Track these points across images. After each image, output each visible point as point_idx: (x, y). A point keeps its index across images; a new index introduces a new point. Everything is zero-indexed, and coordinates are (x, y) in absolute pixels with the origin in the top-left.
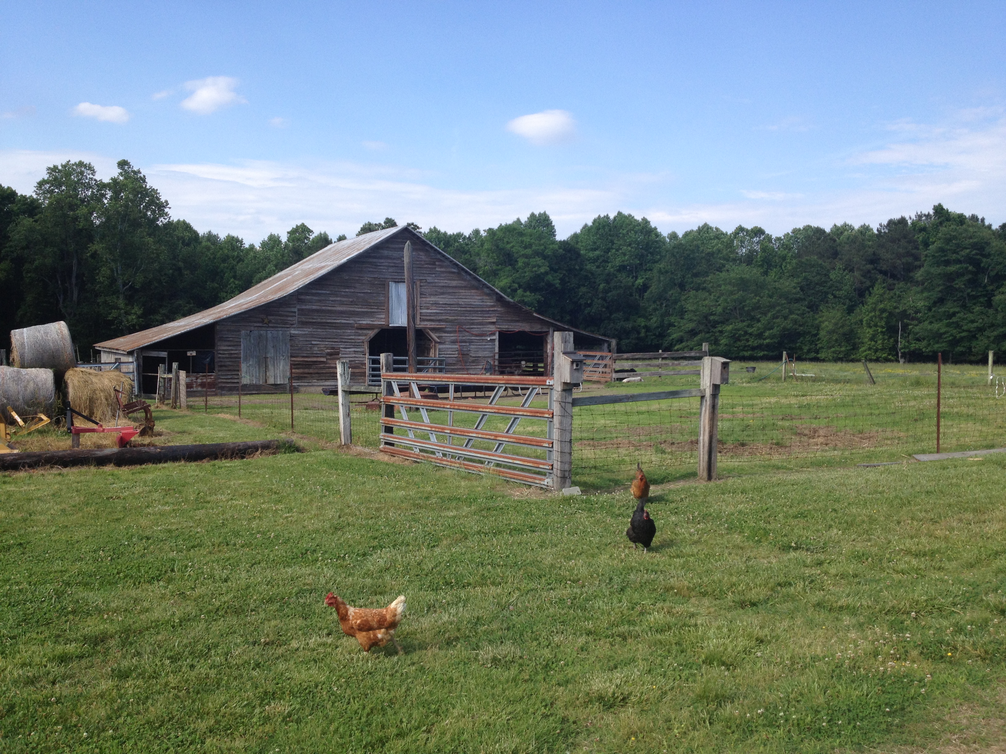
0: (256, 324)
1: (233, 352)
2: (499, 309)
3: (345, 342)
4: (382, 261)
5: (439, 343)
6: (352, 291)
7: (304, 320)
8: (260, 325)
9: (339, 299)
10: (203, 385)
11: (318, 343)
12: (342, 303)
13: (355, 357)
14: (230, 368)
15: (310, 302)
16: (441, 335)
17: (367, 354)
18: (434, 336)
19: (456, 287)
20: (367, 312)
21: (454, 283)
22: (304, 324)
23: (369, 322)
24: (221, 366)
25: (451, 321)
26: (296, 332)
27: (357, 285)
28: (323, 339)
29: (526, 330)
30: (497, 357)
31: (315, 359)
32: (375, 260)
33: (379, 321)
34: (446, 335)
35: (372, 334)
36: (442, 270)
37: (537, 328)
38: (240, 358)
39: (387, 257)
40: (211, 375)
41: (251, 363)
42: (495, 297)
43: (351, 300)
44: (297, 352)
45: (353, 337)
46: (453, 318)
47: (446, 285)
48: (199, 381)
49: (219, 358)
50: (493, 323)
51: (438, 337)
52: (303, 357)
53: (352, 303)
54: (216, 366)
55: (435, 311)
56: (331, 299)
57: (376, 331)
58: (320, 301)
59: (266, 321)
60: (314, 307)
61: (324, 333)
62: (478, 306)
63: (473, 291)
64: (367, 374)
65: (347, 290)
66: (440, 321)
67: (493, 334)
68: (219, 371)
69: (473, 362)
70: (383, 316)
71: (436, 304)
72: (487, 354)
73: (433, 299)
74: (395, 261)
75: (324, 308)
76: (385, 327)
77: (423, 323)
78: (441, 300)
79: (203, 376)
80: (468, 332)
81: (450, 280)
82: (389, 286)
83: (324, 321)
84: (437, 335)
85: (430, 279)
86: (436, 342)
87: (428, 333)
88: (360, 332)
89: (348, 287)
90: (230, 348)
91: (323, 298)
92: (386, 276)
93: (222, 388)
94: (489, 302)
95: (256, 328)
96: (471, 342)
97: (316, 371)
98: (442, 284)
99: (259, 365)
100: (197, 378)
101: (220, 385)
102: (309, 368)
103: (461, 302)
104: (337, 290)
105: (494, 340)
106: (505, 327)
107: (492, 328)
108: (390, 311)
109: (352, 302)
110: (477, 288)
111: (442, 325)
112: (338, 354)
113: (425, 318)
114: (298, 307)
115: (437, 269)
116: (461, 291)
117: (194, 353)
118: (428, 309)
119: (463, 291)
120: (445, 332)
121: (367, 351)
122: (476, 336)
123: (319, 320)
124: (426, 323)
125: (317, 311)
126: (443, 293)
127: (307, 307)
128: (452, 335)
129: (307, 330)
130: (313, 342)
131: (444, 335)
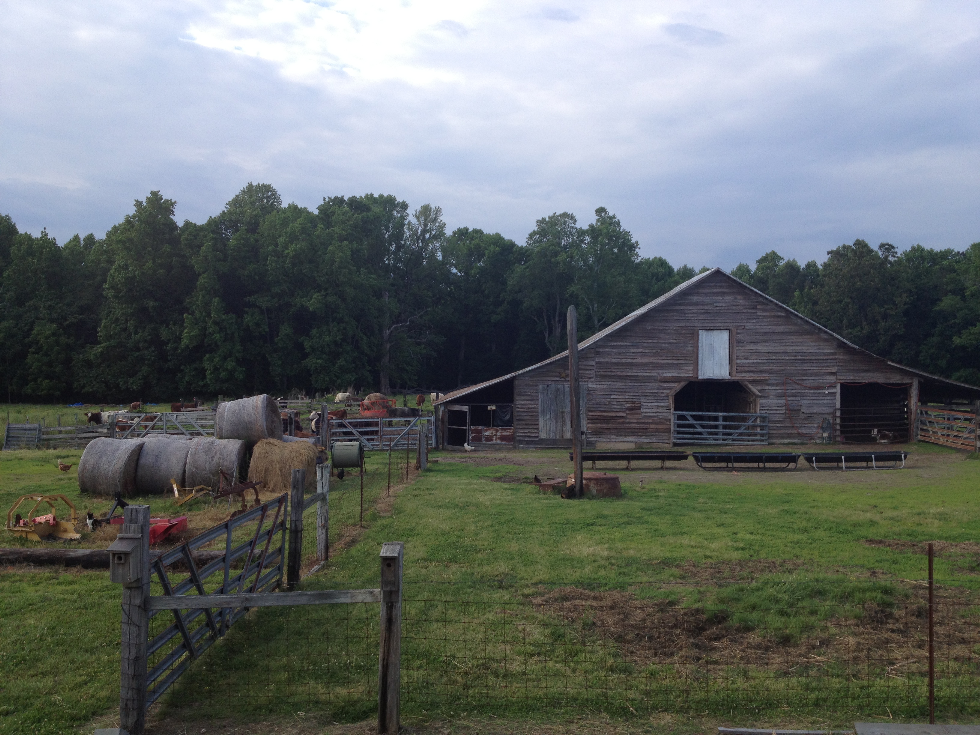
0: (553, 379)
1: (530, 406)
2: (841, 357)
3: (647, 396)
4: (691, 308)
5: (760, 397)
6: (656, 341)
7: (603, 373)
8: (558, 379)
9: (640, 350)
10: (502, 438)
11: (617, 397)
12: (644, 355)
13: (658, 412)
14: (529, 422)
15: (609, 354)
16: (763, 388)
17: (672, 409)
18: (754, 389)
19: (783, 333)
20: (672, 364)
21: (781, 329)
22: (603, 377)
23: (675, 375)
24: (520, 420)
25: (777, 372)
26: (595, 386)
27: (661, 335)
28: (623, 393)
29: (879, 381)
30: (838, 414)
31: (614, 414)
32: (682, 308)
33: (686, 373)
34: (770, 388)
35: (678, 387)
36: (765, 314)
37: (896, 379)
38: (538, 412)
39: (697, 304)
40: (510, 429)
41: (548, 417)
42: (835, 343)
43: (654, 351)
44: (595, 406)
45: (656, 391)
46: (780, 368)
47: (771, 331)
48: (499, 434)
49: (518, 412)
50: (834, 374)
51: (760, 391)
52: (601, 411)
53: (656, 355)
54: (514, 420)
55: (755, 361)
56: (632, 351)
57: (683, 384)
58: (620, 353)
59: (563, 375)
60: (614, 360)
61: (624, 387)
62: (811, 354)
63: (805, 337)
64: (672, 431)
65: (650, 341)
66: (761, 372)
67: (833, 386)
68: (517, 424)
69: (806, 419)
70: (691, 368)
71: (757, 353)
72: (824, 409)
73: (753, 347)
74: (706, 307)
75: (624, 360)
76: (693, 380)
77: (738, 375)
78: (763, 348)
79: (502, 429)
80: (798, 384)
81: (777, 325)
82: (698, 335)
83: (625, 374)
84: (759, 388)
85: (749, 325)
86: (758, 396)
87: (746, 386)
88: (665, 385)
89: (650, 338)
90: (528, 402)
91: (623, 350)
92: (695, 325)
93: (520, 442)
94: (828, 350)
95: (553, 383)
96: (803, 395)
97: (615, 426)
98: (766, 331)
99: (556, 419)
100: (497, 432)
101: (518, 438)
102: (607, 423)
103: (789, 349)
104: (638, 341)
105: (834, 394)
106: (851, 378)
107: (831, 379)
108: (700, 362)
109: (655, 353)
110: (810, 333)
111: (765, 376)
112: (639, 408)
113: (742, 369)
114: (597, 360)
115: (759, 314)
116: (789, 337)
117: (494, 407)
118: (746, 359)
119: (792, 337)
120: (768, 385)
121: (672, 406)
122: (810, 388)
123: (618, 374)
124: (744, 374)
125: (617, 364)
126: (766, 341)
127: (606, 360)
128: (777, 388)
129: (605, 384)
130: (612, 397)
131: (767, 388)
